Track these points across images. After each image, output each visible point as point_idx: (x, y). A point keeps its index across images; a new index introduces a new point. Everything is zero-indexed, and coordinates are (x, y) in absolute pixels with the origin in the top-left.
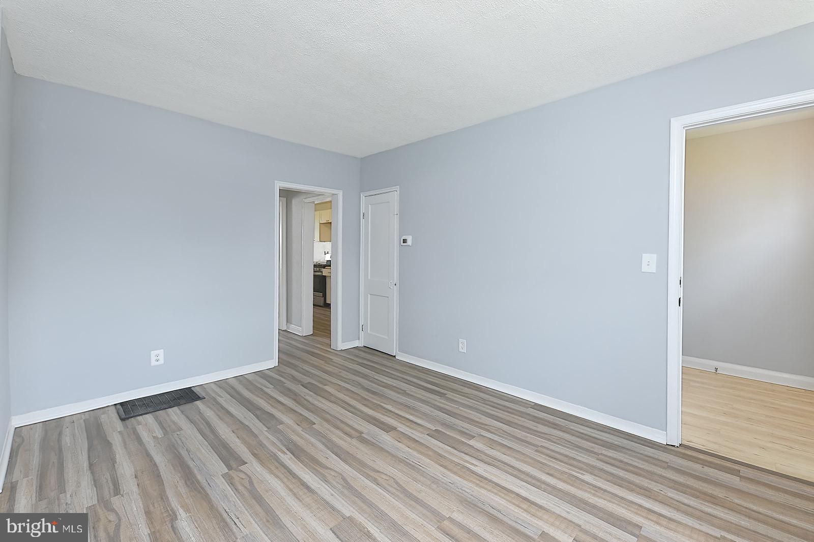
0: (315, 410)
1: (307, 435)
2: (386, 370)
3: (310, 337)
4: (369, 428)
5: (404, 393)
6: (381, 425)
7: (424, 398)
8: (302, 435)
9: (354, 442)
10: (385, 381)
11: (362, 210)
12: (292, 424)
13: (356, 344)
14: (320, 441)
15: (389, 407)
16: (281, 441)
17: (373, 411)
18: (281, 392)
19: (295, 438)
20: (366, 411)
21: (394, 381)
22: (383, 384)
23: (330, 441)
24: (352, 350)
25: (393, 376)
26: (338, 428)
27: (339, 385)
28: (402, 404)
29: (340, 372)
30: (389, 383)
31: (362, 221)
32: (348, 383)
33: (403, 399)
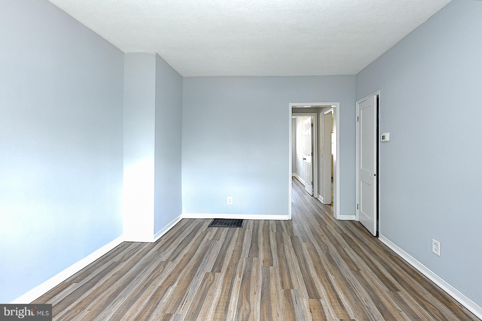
0: (282, 256)
1: (261, 271)
2: (360, 246)
3: (327, 206)
4: (301, 286)
5: (357, 272)
6: (311, 290)
7: (370, 283)
8: (259, 269)
9: (281, 292)
10: (350, 254)
11: (357, 115)
12: (261, 260)
13: (353, 218)
14: (264, 279)
15: (332, 278)
16: (246, 267)
17: (316, 275)
18: (276, 237)
19: (254, 270)
20: (311, 272)
21: (358, 257)
22: (346, 256)
23: (269, 282)
24: (347, 221)
25: (361, 253)
26: (281, 275)
27: (313, 245)
28: (345, 279)
29: (323, 236)
30: (352, 257)
31: (357, 123)
32: (320, 246)
33: (350, 276)
